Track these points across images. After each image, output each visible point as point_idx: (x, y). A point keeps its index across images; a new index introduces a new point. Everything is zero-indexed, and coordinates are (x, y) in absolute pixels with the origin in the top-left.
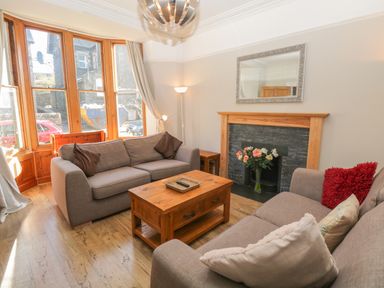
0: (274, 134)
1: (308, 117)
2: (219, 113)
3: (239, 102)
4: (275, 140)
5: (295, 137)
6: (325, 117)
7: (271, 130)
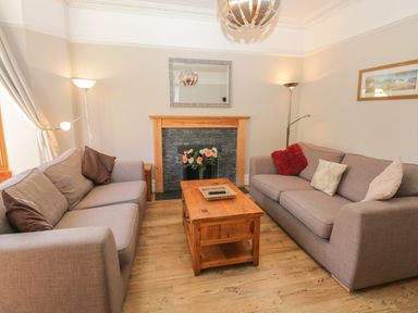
0: (210, 135)
1: (236, 119)
2: (151, 117)
3: (173, 105)
4: (211, 141)
5: (226, 134)
6: (248, 118)
7: (208, 132)
